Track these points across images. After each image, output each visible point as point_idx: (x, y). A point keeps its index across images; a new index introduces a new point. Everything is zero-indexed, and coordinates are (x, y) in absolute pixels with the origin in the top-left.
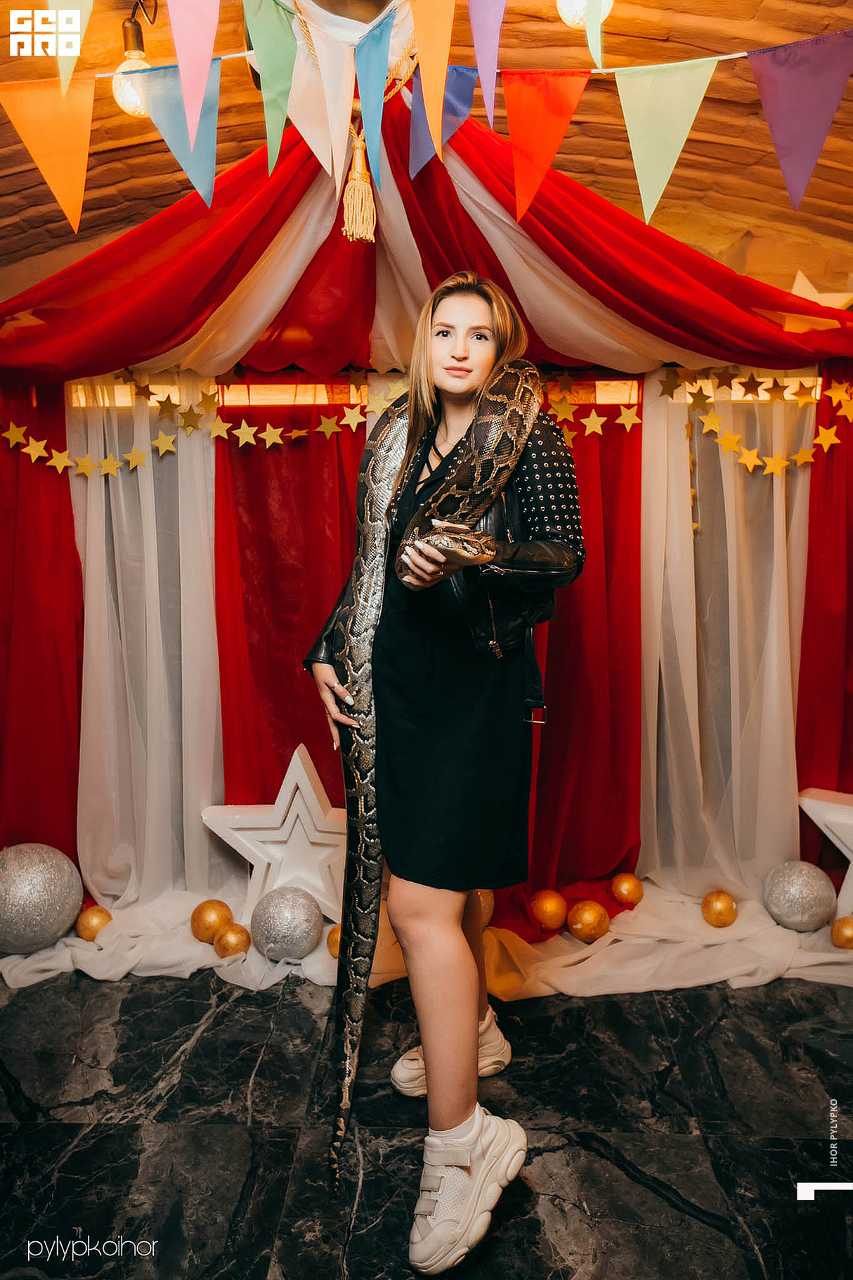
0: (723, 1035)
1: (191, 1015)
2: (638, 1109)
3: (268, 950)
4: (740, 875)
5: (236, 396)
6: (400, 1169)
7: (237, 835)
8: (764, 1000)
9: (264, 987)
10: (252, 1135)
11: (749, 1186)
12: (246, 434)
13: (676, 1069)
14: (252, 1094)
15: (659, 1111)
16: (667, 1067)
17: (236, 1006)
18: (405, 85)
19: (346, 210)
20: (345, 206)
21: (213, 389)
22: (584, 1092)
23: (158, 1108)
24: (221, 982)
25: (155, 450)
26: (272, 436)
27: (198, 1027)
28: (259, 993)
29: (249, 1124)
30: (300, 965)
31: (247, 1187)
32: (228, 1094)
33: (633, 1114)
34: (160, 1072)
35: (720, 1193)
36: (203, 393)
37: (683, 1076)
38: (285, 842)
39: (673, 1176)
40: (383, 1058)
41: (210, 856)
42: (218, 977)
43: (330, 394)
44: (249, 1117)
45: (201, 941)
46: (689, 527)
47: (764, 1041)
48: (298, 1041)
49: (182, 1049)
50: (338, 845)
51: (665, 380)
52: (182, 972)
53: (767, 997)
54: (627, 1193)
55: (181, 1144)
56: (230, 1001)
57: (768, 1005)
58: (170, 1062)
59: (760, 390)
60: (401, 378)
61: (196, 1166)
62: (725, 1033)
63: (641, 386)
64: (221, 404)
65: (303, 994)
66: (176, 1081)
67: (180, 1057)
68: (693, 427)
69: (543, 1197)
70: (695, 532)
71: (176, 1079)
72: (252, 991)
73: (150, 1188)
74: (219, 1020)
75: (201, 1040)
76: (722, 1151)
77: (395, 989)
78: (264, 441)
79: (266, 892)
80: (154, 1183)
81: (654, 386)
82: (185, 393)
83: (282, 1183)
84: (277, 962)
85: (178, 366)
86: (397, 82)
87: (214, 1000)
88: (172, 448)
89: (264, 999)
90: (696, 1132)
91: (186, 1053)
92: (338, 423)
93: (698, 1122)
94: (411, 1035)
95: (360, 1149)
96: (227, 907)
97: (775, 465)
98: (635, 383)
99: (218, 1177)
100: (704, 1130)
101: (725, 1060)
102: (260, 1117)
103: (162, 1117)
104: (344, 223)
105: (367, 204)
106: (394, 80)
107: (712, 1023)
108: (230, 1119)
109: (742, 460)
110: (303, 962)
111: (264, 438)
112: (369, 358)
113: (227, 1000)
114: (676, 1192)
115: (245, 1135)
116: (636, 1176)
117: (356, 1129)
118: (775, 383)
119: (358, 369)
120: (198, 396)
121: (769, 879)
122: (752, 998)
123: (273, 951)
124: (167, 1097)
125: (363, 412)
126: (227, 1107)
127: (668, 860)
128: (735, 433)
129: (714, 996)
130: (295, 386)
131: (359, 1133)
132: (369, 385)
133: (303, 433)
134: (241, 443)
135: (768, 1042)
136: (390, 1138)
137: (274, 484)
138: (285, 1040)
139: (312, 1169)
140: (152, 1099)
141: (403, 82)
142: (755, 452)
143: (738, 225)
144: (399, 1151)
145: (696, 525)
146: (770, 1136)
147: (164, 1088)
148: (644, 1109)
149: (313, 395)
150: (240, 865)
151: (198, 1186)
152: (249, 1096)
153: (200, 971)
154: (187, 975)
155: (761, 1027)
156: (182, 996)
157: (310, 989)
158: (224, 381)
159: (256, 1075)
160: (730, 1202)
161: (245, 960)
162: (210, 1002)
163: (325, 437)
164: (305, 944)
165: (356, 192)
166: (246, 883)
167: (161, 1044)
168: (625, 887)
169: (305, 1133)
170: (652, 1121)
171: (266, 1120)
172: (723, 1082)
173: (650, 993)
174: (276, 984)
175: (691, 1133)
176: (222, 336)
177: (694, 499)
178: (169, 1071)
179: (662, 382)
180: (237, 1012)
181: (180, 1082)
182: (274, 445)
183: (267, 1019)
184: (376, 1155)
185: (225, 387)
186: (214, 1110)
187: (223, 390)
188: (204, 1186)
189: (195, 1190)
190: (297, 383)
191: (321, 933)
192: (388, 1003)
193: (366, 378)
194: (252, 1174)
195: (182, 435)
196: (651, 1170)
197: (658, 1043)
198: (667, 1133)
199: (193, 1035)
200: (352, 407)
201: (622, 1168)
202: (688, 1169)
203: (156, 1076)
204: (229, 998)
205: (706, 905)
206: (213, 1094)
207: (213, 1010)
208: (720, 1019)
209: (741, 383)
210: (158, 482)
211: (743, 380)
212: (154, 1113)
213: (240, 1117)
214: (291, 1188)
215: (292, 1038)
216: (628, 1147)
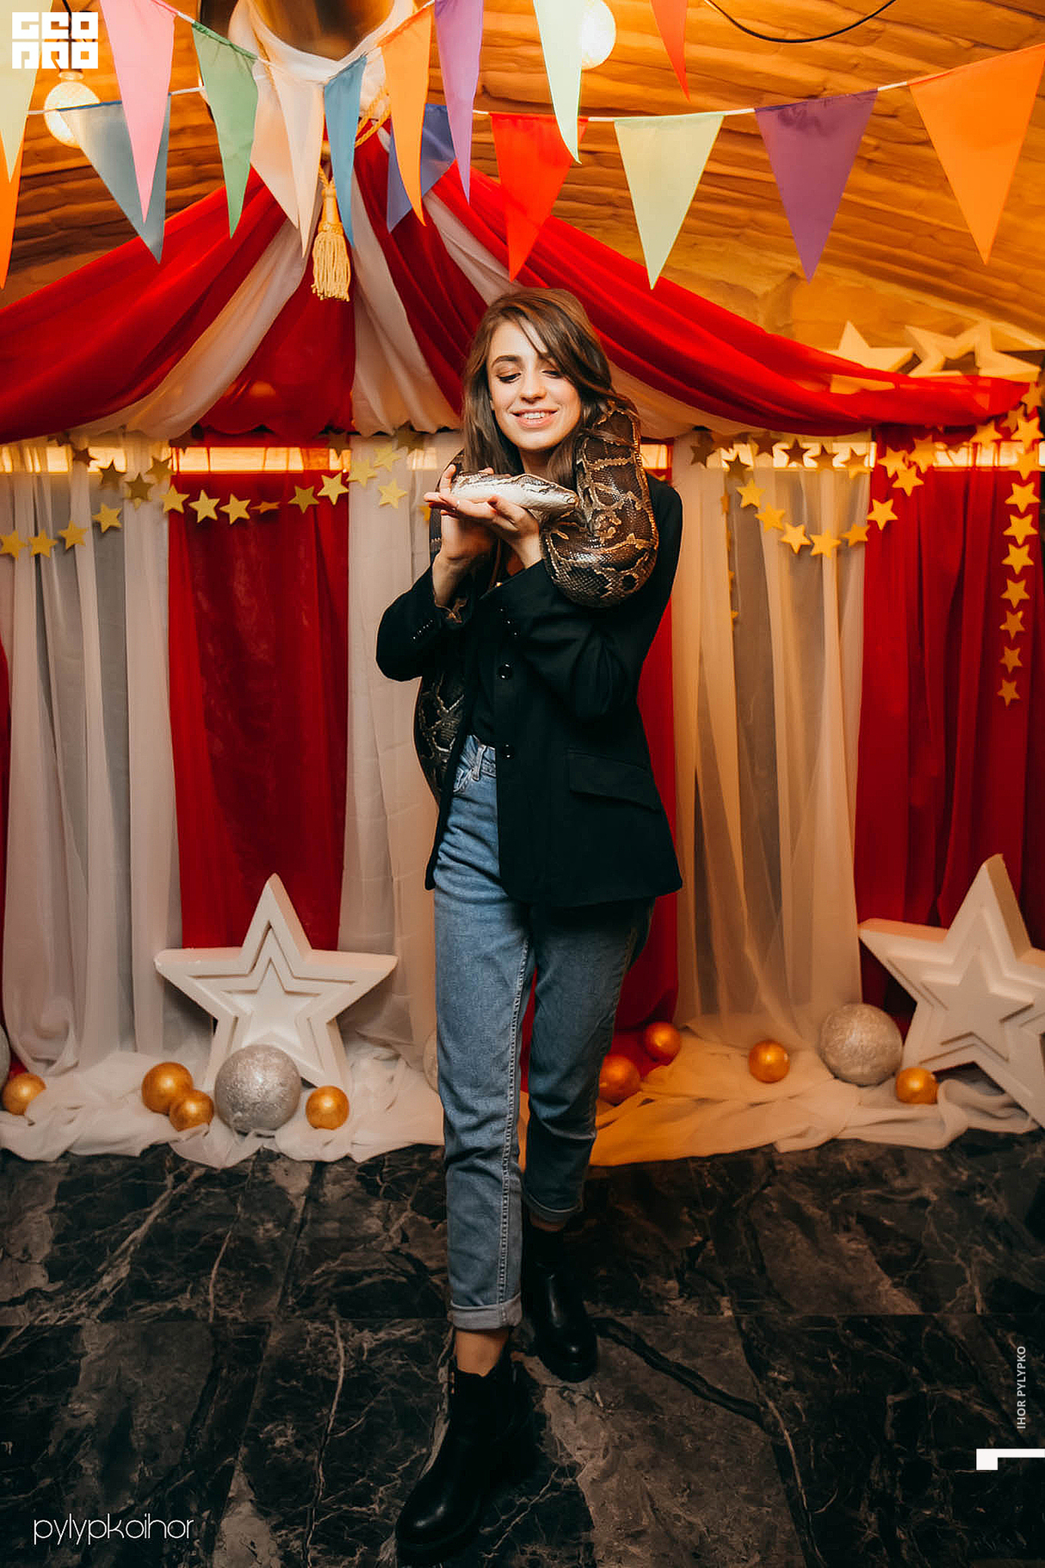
0: (766, 1206)
1: (142, 1199)
2: (664, 1289)
3: (235, 1121)
4: (793, 1022)
5: (194, 461)
6: (388, 1365)
7: (198, 984)
8: (814, 1164)
9: (230, 1163)
10: (214, 1333)
11: (783, 1369)
12: (205, 507)
13: (709, 1244)
14: (214, 1287)
15: (687, 1291)
16: (699, 1243)
17: (196, 1187)
18: (383, 126)
19: (315, 266)
20: (315, 261)
21: (166, 453)
22: (602, 1273)
23: (102, 1306)
24: (179, 1160)
25: (97, 525)
26: (237, 509)
27: (150, 1212)
28: (225, 1171)
29: (211, 1320)
30: (273, 1137)
31: (208, 1392)
32: (187, 1287)
33: (658, 1295)
34: (104, 1265)
35: (750, 1377)
36: (154, 459)
37: (717, 1251)
38: (253, 992)
39: (699, 1361)
40: (370, 1242)
41: (165, 1011)
42: (175, 1154)
43: (306, 459)
44: (211, 1313)
45: (154, 1111)
46: (727, 615)
47: (813, 1211)
48: (270, 1225)
49: (131, 1237)
50: (318, 994)
51: (697, 445)
52: (131, 1148)
53: (818, 1159)
54: (646, 1381)
55: (130, 1345)
56: (190, 1180)
57: (818, 1170)
58: (117, 1253)
59: (806, 456)
60: (389, 441)
61: (148, 1369)
62: (768, 1203)
63: (670, 453)
64: (175, 469)
65: (277, 1171)
66: (124, 1275)
67: (128, 1247)
68: (731, 500)
69: (549, 1389)
70: (735, 622)
71: (124, 1272)
72: (216, 1169)
73: (94, 1396)
74: (174, 1204)
75: (154, 1227)
76: (756, 1332)
77: (386, 1163)
78: (227, 515)
79: (232, 1052)
80: (97, 1390)
81: (685, 452)
82: (132, 457)
83: (249, 1385)
84: (245, 1134)
85: (124, 427)
86: (373, 122)
87: (169, 1180)
88: (117, 524)
89: (230, 1178)
90: (728, 1313)
91: (136, 1242)
92: (315, 494)
93: (731, 1302)
94: (404, 1214)
95: (341, 1344)
96: (186, 1070)
97: (825, 545)
98: (664, 448)
99: (174, 1381)
100: (738, 1310)
101: (767, 1233)
102: (223, 1312)
103: (106, 1317)
104: (313, 279)
105: (340, 259)
106: (370, 120)
107: (754, 1191)
108: (190, 1315)
109: (786, 539)
110: (277, 1134)
111: (228, 511)
112: (352, 419)
113: (186, 1180)
114: (700, 1378)
115: (206, 1333)
116: (656, 1361)
117: (337, 1323)
118: (823, 450)
119: (338, 432)
120: (148, 462)
121: (826, 1025)
122: (804, 1164)
123: (241, 1121)
124: (114, 1292)
125: (345, 483)
126: (184, 1302)
127: (710, 1006)
128: (779, 507)
129: (759, 1163)
130: (263, 449)
131: (341, 1326)
132: (352, 450)
133: (274, 506)
134: (200, 518)
135: (816, 1210)
136: (375, 1331)
137: (240, 565)
138: (255, 1224)
139: (285, 1367)
140: (96, 1295)
141: (380, 123)
142: (801, 528)
143: (781, 265)
144: (386, 1344)
145: (736, 614)
146: (811, 1314)
147: (110, 1283)
148: (669, 1291)
149: (285, 460)
150: (201, 1020)
151: (150, 1391)
152: (211, 1289)
153: (153, 1147)
154: (137, 1153)
155: (811, 1194)
156: (129, 1177)
157: (286, 1165)
158: (179, 443)
159: (220, 1265)
160: (760, 1386)
161: (206, 1134)
162: (166, 1182)
163: (300, 511)
164: (279, 1113)
165: (327, 244)
166: (209, 1041)
167: (105, 1233)
168: (662, 1038)
169: (275, 1329)
170: (679, 1302)
171: (231, 1315)
172: (762, 1258)
173: (685, 1160)
174: (244, 1161)
175: (722, 1314)
176: (178, 391)
177: (733, 582)
178: (117, 1263)
179: (693, 448)
180: (199, 1194)
181: (129, 1276)
182: (240, 520)
183: (233, 1201)
184: (360, 1350)
185: (181, 451)
186: (169, 1306)
187: (177, 454)
188: (156, 1392)
189: (147, 1397)
190: (267, 446)
191: (297, 1098)
192: (378, 1178)
193: (348, 442)
194: (213, 1376)
195: (128, 508)
196: (675, 1356)
197: (690, 1216)
198: (696, 1315)
199: (144, 1221)
200: (332, 474)
201: (641, 1355)
202: (717, 1352)
203: (100, 1269)
204: (188, 1177)
205: (753, 1057)
206: (168, 1288)
207: (168, 1191)
208: (764, 1187)
209: (784, 450)
210: (101, 562)
211: (787, 447)
212: (97, 1312)
213: (200, 1314)
214: (260, 1390)
215: (263, 1222)
216: (649, 1332)
